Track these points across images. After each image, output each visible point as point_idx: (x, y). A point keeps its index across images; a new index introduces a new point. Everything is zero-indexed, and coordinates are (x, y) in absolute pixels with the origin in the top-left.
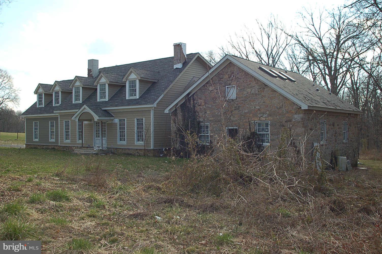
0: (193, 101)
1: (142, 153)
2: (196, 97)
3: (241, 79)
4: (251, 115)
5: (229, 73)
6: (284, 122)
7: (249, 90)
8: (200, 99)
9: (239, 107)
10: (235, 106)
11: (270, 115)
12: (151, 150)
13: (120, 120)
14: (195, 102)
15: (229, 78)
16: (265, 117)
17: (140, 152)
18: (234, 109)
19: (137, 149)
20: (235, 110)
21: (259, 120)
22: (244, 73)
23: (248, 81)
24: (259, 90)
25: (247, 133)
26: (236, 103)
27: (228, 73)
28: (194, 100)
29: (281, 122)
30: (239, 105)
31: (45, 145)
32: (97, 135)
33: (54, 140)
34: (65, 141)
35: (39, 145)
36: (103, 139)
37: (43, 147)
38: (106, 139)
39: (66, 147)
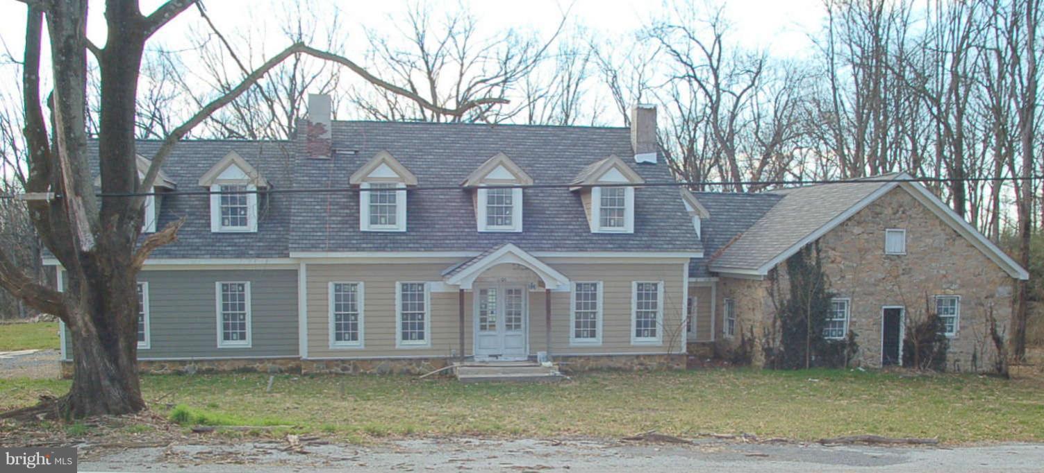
0: (818, 253)
1: (654, 364)
2: (824, 245)
3: (915, 218)
4: (931, 285)
5: (895, 205)
6: (983, 298)
7: (929, 241)
8: (834, 249)
9: (910, 269)
10: (904, 267)
11: (962, 286)
12: (681, 356)
13: (578, 285)
14: (822, 255)
15: (895, 214)
16: (954, 290)
17: (647, 362)
18: (901, 272)
19: (638, 357)
20: (903, 274)
21: (945, 293)
22: (921, 209)
23: (928, 224)
24: (947, 242)
25: (922, 317)
26: (906, 261)
27: (892, 206)
28: (818, 251)
29: (978, 298)
30: (910, 266)
31: (190, 362)
32: (484, 324)
33: (247, 343)
34: (334, 344)
35: (152, 362)
36: (510, 333)
37: (181, 368)
38: (520, 335)
39: (343, 361)
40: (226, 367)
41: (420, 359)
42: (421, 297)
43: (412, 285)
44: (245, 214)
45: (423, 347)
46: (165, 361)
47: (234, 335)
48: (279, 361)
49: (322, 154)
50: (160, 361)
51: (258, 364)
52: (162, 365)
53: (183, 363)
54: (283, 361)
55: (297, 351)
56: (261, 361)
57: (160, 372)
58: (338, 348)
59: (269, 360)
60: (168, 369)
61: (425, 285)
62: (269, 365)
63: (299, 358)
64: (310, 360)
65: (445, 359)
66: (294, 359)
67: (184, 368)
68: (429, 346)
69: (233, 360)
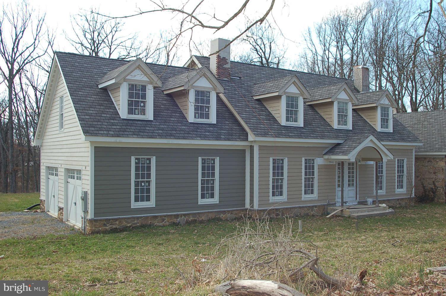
1: (404, 203)
12: (413, 198)
17: (401, 202)
19: (398, 200)
31: (182, 215)
32: (339, 183)
33: (216, 200)
34: (272, 199)
35: (156, 217)
36: (350, 189)
37: (175, 220)
38: (354, 190)
39: (277, 210)
40: (204, 218)
41: (313, 206)
42: (313, 167)
43: (309, 160)
44: (208, 111)
45: (313, 199)
46: (165, 216)
47: (208, 195)
48: (235, 212)
49: (225, 77)
50: (161, 216)
51: (222, 215)
52: (163, 218)
53: (177, 216)
54: (237, 212)
55: (244, 205)
56: (224, 212)
57: (161, 224)
58: (275, 201)
59: (228, 211)
60: (166, 222)
61: (315, 161)
62: (229, 215)
63: (246, 209)
64: (260, 210)
65: (324, 205)
66: (242, 210)
67: (177, 220)
68: (317, 198)
69: (208, 212)
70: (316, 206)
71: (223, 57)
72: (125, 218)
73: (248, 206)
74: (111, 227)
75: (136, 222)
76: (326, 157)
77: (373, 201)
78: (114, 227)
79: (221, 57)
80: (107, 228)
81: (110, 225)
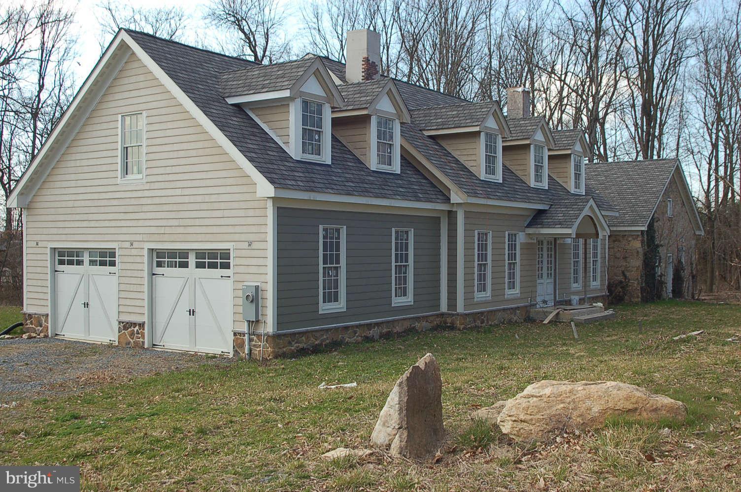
3: (674, 191)
4: (678, 239)
6: (689, 248)
7: (678, 208)
9: (674, 228)
10: (672, 226)
15: (670, 188)
16: (683, 241)
20: (672, 231)
21: (681, 245)
23: (677, 196)
24: (681, 209)
25: (676, 262)
26: (673, 222)
31: (373, 325)
32: (539, 272)
33: (410, 300)
34: (477, 296)
35: (346, 328)
36: (548, 281)
37: (368, 333)
38: (552, 283)
39: (482, 313)
40: (398, 329)
41: (516, 308)
42: (515, 246)
43: (511, 235)
44: (391, 153)
45: (515, 296)
46: (357, 326)
47: (400, 291)
48: (430, 318)
50: (353, 326)
51: (417, 324)
52: (354, 330)
53: (369, 326)
54: (432, 319)
56: (419, 319)
57: (353, 340)
58: (480, 299)
59: (423, 317)
60: (359, 337)
61: (517, 237)
62: (424, 324)
63: (442, 315)
64: (466, 315)
65: (526, 307)
66: (437, 315)
67: (370, 333)
68: (519, 295)
69: (404, 319)
70: (518, 308)
71: (372, 62)
72: (312, 331)
73: (444, 308)
74: (297, 347)
75: (325, 337)
76: (530, 231)
77: (580, 299)
78: (301, 346)
79: (370, 62)
80: (293, 348)
81: (296, 343)
